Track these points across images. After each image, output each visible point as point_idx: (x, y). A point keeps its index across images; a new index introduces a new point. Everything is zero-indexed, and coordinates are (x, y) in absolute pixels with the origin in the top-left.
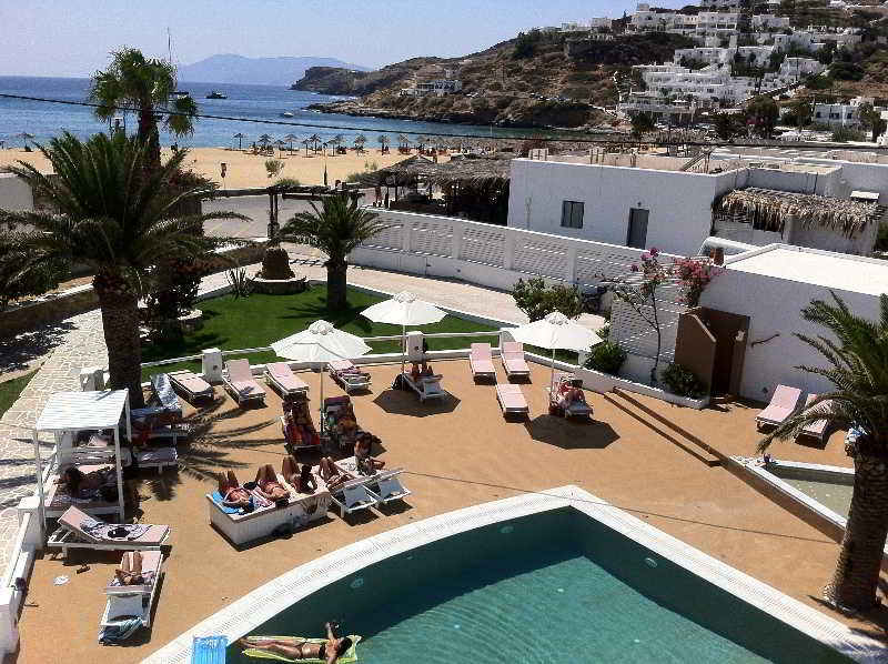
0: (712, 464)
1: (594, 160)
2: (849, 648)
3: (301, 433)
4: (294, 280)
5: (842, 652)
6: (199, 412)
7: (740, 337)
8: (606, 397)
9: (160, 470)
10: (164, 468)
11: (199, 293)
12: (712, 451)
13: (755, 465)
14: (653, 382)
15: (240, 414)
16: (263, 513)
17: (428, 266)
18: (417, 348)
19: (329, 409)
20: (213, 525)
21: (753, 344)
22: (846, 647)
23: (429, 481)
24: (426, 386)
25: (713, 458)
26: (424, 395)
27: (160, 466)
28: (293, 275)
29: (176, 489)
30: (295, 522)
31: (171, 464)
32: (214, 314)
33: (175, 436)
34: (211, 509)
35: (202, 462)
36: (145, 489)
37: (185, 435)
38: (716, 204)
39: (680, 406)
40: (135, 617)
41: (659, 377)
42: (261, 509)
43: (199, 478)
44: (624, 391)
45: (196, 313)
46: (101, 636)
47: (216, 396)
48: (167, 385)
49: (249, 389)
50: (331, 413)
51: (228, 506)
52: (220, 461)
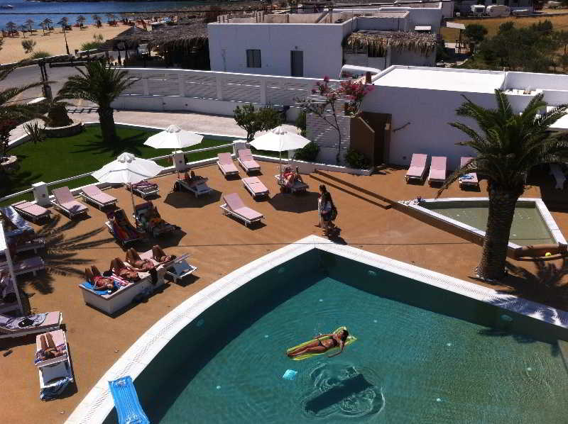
0: (387, 208)
1: (258, 20)
2: (499, 302)
3: (125, 231)
4: (73, 125)
5: (497, 305)
6: (44, 228)
7: (387, 127)
8: (311, 176)
9: (35, 274)
10: (37, 271)
11: (9, 144)
12: (385, 200)
13: (413, 204)
14: (338, 163)
15: (74, 226)
16: (125, 290)
17: (164, 104)
18: (181, 162)
19: (140, 212)
20: (88, 304)
21: (395, 131)
22: (497, 302)
23: (222, 249)
24: (198, 187)
25: (387, 204)
26: (198, 193)
27: (34, 270)
28: (71, 121)
29: (53, 284)
30: (146, 292)
31: (41, 268)
32: (24, 157)
33: (35, 248)
34: (84, 294)
35: (61, 263)
36: (29, 289)
37: (43, 246)
38: (344, 43)
39: (358, 175)
40: (63, 378)
41: (342, 158)
42: (122, 288)
43: (64, 274)
44: (323, 171)
45: (13, 159)
46: (42, 396)
47: (51, 216)
48: (15, 214)
49: (76, 207)
50: (142, 215)
51: (97, 290)
52: (74, 260)
